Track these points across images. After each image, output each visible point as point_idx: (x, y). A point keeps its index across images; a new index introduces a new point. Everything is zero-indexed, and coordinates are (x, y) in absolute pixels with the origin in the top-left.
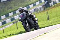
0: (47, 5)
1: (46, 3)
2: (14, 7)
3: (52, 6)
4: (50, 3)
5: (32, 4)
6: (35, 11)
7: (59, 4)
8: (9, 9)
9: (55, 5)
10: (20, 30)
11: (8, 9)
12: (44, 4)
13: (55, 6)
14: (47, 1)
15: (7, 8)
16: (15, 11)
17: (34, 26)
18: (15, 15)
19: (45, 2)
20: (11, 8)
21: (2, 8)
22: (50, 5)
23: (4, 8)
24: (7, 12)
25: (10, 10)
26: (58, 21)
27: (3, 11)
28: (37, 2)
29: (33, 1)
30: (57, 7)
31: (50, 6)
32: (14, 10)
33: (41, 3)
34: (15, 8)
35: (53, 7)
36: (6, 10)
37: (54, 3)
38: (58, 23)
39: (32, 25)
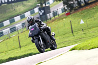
0: (44, 16)
1: (41, 14)
3: (50, 18)
4: (48, 15)
5: (18, 15)
6: (23, 27)
7: (62, 15)
9: (56, 17)
12: (39, 16)
13: (55, 19)
14: (43, 11)
17: (51, 44)
19: (40, 12)
22: (49, 17)
26: (61, 43)
28: (27, 12)
29: (21, 11)
30: (59, 20)
31: (48, 19)
33: (34, 14)
35: (53, 21)
37: (55, 14)
38: (61, 46)
39: (48, 42)
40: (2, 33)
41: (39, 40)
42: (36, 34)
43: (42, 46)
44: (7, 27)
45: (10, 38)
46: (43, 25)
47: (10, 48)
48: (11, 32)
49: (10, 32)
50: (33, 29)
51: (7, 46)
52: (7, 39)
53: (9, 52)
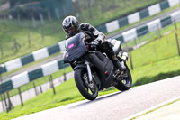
2: (122, 4)
8: (108, 10)
10: (140, 72)
11: (104, 10)
15: (100, 7)
16: (125, 15)
18: (126, 28)
20: (113, 7)
21: (85, 8)
23: (93, 6)
24: (102, 19)
25: (110, 14)
27: (91, 17)
32: (121, 13)
34: (125, 8)
36: (100, 12)
39: (107, 75)
40: (146, 28)
41: (85, 71)
42: (78, 56)
43: (92, 86)
44: (155, 17)
45: (161, 37)
46: (97, 36)
47: (160, 56)
48: (163, 27)
49: (160, 26)
50: (72, 45)
51: (155, 52)
52: (156, 39)
53: (160, 63)
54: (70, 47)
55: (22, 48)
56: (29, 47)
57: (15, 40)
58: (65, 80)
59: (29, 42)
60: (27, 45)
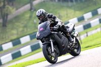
42: (46, 36)
50: (42, 29)
54: (41, 30)
55: (63, 18)
56: (67, 17)
57: (59, 14)
58: (87, 36)
59: (67, 14)
60: (66, 16)
